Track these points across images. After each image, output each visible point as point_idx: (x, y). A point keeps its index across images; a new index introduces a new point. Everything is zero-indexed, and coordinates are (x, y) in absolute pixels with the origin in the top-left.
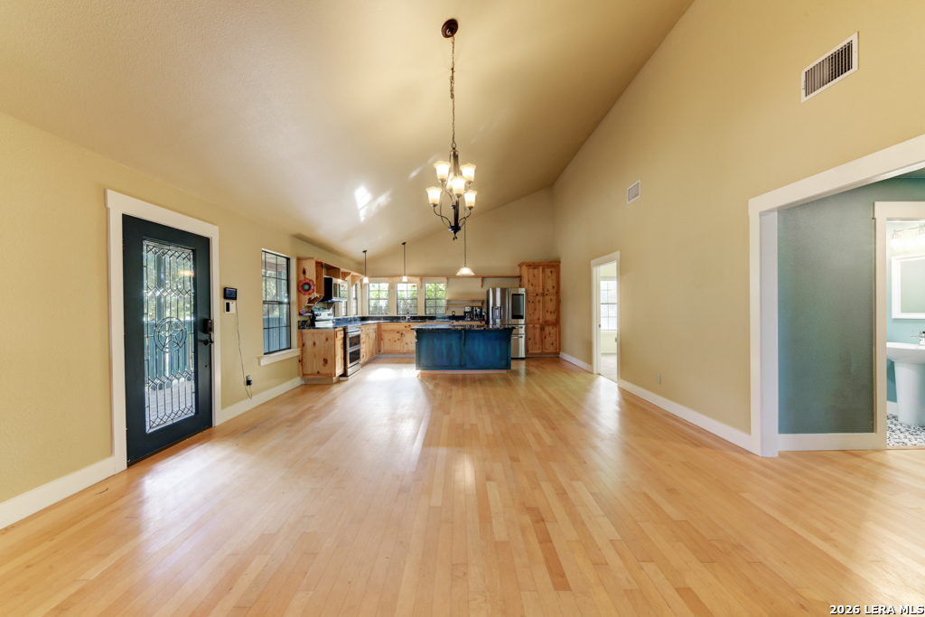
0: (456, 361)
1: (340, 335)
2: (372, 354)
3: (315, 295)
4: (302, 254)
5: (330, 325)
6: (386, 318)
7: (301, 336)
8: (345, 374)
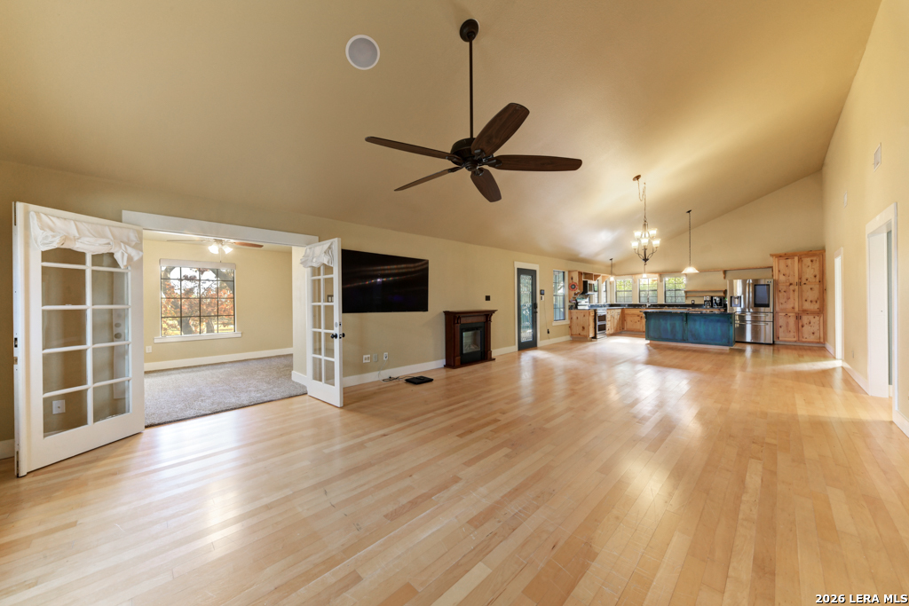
0: (679, 336)
1: (592, 314)
2: (616, 330)
3: (578, 291)
4: (571, 269)
5: (587, 308)
6: (630, 305)
7: (570, 313)
8: (595, 337)
